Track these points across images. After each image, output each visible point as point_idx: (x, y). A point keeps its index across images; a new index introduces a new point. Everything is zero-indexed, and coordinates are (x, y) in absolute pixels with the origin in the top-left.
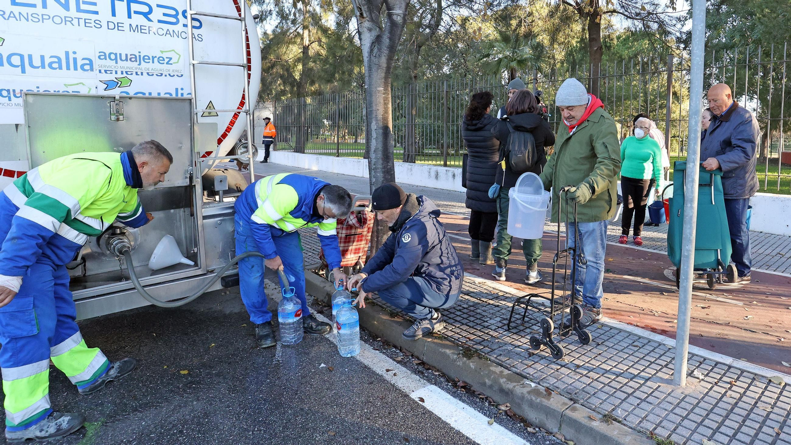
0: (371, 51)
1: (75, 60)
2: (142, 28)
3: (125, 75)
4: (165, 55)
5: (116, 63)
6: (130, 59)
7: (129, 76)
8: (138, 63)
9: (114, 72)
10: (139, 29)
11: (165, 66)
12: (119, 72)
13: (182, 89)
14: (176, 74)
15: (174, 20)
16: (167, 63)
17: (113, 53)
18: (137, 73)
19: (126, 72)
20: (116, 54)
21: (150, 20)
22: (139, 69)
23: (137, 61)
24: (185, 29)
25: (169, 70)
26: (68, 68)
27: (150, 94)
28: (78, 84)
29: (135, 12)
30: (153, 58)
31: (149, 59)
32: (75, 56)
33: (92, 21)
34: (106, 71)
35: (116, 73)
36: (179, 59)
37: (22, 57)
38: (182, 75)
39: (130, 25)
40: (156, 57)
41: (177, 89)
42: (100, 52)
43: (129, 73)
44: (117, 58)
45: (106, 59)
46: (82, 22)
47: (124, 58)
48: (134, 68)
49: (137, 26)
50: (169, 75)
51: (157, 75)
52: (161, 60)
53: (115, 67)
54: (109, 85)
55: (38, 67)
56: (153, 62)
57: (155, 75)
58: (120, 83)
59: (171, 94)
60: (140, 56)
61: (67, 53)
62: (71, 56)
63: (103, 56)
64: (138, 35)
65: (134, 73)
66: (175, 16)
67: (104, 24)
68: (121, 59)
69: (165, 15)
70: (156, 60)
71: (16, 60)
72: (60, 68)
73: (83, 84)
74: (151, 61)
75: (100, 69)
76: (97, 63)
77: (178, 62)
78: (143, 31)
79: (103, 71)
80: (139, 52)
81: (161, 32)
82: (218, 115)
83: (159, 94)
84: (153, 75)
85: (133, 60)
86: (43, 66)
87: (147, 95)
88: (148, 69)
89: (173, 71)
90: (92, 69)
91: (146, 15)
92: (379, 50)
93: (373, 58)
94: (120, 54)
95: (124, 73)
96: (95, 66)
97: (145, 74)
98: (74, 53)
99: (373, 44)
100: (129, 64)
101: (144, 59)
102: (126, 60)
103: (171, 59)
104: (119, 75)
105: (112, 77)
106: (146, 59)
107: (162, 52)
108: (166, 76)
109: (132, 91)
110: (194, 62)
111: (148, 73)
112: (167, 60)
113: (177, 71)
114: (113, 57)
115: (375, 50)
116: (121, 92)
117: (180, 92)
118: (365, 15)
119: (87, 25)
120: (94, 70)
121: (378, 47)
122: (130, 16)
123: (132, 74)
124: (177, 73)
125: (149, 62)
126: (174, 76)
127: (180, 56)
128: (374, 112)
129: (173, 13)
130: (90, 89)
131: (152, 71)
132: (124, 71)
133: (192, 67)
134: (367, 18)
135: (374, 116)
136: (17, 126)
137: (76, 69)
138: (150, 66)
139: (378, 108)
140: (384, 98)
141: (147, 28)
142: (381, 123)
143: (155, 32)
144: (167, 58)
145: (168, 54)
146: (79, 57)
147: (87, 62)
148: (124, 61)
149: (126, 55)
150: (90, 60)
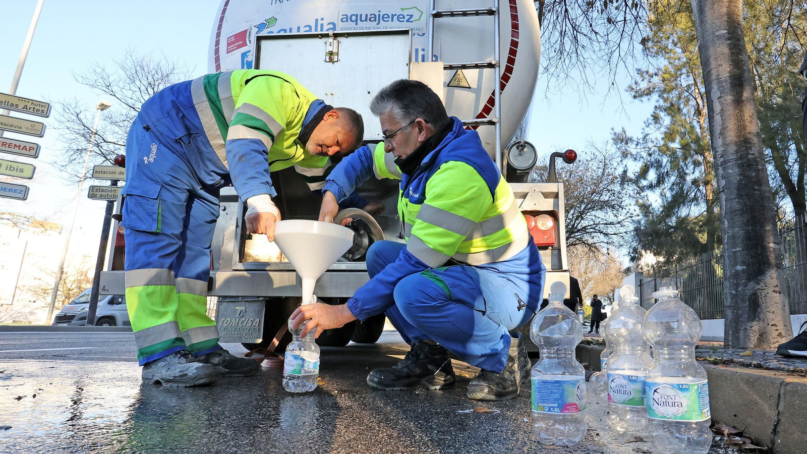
4: (405, 13)
5: (356, 24)
6: (370, 20)
11: (404, 24)
16: (408, 21)
17: (354, 15)
22: (378, 28)
23: (376, 21)
30: (393, 16)
31: (389, 17)
36: (421, 16)
38: (424, 34)
40: (396, 15)
47: (363, 18)
48: (373, 28)
53: (355, 28)
56: (392, 21)
60: (379, 15)
62: (320, 22)
68: (361, 20)
70: (395, 18)
74: (390, 19)
76: (340, 26)
77: (419, 20)
80: (379, 11)
82: (470, 87)
88: (387, 28)
94: (361, 15)
96: (338, 30)
101: (383, 17)
102: (366, 20)
103: (412, 16)
106: (385, 17)
107: (402, 9)
110: (434, 12)
113: (418, 29)
114: (354, 18)
117: (420, 52)
124: (418, 32)
125: (388, 21)
126: (414, 34)
127: (422, 13)
128: (714, 70)
133: (431, 20)
138: (389, 24)
139: (720, 63)
140: (729, 45)
142: (727, 86)
144: (407, 15)
145: (410, 12)
146: (325, 22)
147: (331, 26)
148: (363, 21)
149: (367, 15)
150: (334, 24)
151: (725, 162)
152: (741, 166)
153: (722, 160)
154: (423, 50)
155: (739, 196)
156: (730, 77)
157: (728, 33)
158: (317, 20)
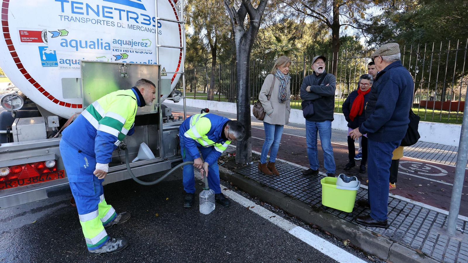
0: (241, 42)
1: (102, 43)
2: (134, 26)
3: (125, 52)
4: (144, 42)
5: (121, 45)
7: (127, 53)
8: (131, 46)
9: (120, 51)
10: (132, 27)
11: (144, 48)
12: (122, 51)
13: (151, 61)
14: (149, 52)
15: (148, 22)
16: (145, 46)
17: (120, 40)
18: (131, 52)
19: (126, 51)
20: (121, 41)
21: (137, 22)
22: (132, 49)
24: (154, 28)
25: (146, 50)
26: (98, 48)
27: (136, 62)
28: (102, 57)
29: (131, 18)
31: (137, 44)
32: (102, 41)
33: (110, 22)
34: (116, 50)
35: (121, 51)
36: (151, 44)
37: (76, 42)
38: (152, 53)
39: (128, 25)
40: (140, 43)
41: (149, 61)
42: (114, 40)
43: (127, 51)
44: (121, 42)
45: (116, 43)
46: (105, 22)
47: (125, 43)
48: (129, 49)
49: (131, 25)
50: (146, 52)
51: (140, 52)
53: (120, 48)
54: (118, 57)
55: (84, 48)
56: (138, 46)
57: (139, 53)
58: (122, 56)
59: (146, 63)
60: (132, 42)
61: (98, 40)
62: (100, 41)
63: (115, 42)
64: (131, 30)
65: (129, 51)
66: (149, 20)
67: (116, 24)
68: (123, 44)
69: (144, 19)
70: (140, 44)
71: (74, 44)
72: (95, 48)
73: (105, 57)
74: (137, 45)
75: (113, 49)
76: (112, 45)
77: (150, 46)
78: (134, 28)
79: (115, 50)
80: (132, 40)
81: (142, 29)
82: (167, 75)
83: (141, 63)
84: (138, 52)
85: (129, 44)
86: (86, 47)
87: (135, 63)
88: (136, 49)
89: (148, 50)
90: (109, 49)
91: (136, 19)
92: (245, 41)
93: (242, 46)
94: (123, 41)
95: (125, 51)
96: (111, 48)
97: (134, 52)
98: (102, 40)
99: (242, 38)
100: (127, 46)
102: (126, 44)
103: (147, 44)
104: (122, 52)
105: (118, 53)
106: (135, 43)
107: (143, 40)
108: (144, 53)
109: (128, 61)
110: (159, 46)
111: (136, 51)
112: (145, 44)
113: (150, 50)
114: (120, 42)
115: (243, 42)
116: (123, 62)
117: (150, 62)
118: (237, 23)
119: (108, 24)
120: (111, 49)
121: (244, 40)
122: (128, 20)
123: (128, 52)
126: (148, 53)
127: (151, 42)
128: (242, 75)
129: (148, 18)
130: (108, 60)
131: (138, 51)
132: (125, 50)
133: (157, 48)
134: (239, 24)
135: (241, 77)
136: (77, 79)
137: (102, 49)
138: (137, 47)
140: (247, 67)
141: (136, 27)
142: (245, 81)
143: (140, 29)
144: (145, 43)
145: (145, 41)
148: (125, 44)
149: (126, 41)
150: (109, 44)
152: (246, 108)
153: (241, 104)
156: (246, 78)
157: (247, 63)
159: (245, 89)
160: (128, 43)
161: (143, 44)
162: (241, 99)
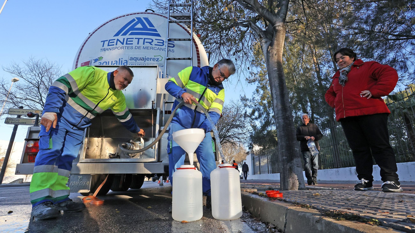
1: (122, 61)
5: (136, 61)
6: (141, 60)
8: (144, 61)
10: (147, 48)
11: (155, 62)
12: (136, 65)
15: (162, 44)
16: (157, 61)
18: (143, 65)
20: (136, 58)
21: (151, 44)
22: (145, 63)
24: (165, 47)
25: (157, 64)
29: (146, 42)
30: (151, 59)
33: (130, 47)
34: (132, 65)
37: (106, 63)
38: (163, 66)
39: (144, 47)
40: (152, 58)
41: (160, 72)
42: (130, 57)
45: (132, 60)
46: (127, 47)
47: (139, 59)
48: (142, 63)
49: (146, 47)
52: (154, 59)
53: (135, 63)
56: (151, 60)
60: (145, 58)
61: (119, 59)
62: (121, 60)
64: (146, 50)
67: (134, 47)
68: (138, 60)
69: (158, 42)
70: (152, 59)
74: (150, 60)
75: (130, 64)
76: (129, 62)
77: (161, 60)
80: (145, 57)
81: (155, 49)
90: (127, 64)
91: (150, 43)
94: (138, 58)
98: (122, 59)
100: (140, 61)
101: (147, 59)
102: (140, 60)
103: (158, 59)
106: (148, 59)
107: (155, 56)
112: (156, 59)
114: (135, 59)
122: (144, 44)
124: (160, 65)
127: (163, 58)
129: (162, 42)
133: (166, 61)
138: (149, 62)
139: (275, 80)
140: (278, 73)
141: (150, 48)
142: (278, 89)
143: (153, 49)
145: (158, 57)
146: (123, 60)
147: (126, 62)
149: (140, 58)
150: (127, 61)
151: (278, 117)
152: (284, 119)
153: (277, 116)
154: (163, 72)
155: (283, 130)
156: (279, 85)
157: (278, 69)
158: (120, 59)
159: (279, 97)
160: (142, 59)
161: (155, 59)
162: (276, 110)
